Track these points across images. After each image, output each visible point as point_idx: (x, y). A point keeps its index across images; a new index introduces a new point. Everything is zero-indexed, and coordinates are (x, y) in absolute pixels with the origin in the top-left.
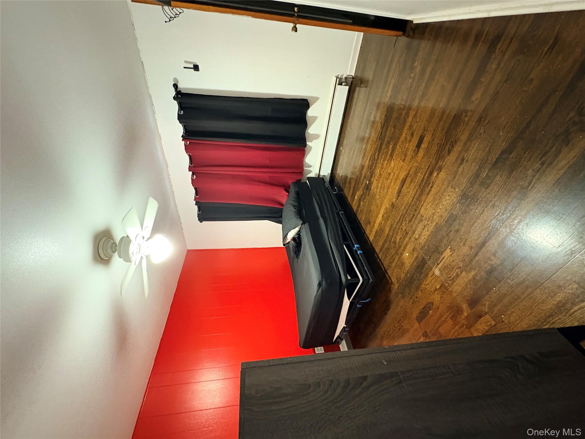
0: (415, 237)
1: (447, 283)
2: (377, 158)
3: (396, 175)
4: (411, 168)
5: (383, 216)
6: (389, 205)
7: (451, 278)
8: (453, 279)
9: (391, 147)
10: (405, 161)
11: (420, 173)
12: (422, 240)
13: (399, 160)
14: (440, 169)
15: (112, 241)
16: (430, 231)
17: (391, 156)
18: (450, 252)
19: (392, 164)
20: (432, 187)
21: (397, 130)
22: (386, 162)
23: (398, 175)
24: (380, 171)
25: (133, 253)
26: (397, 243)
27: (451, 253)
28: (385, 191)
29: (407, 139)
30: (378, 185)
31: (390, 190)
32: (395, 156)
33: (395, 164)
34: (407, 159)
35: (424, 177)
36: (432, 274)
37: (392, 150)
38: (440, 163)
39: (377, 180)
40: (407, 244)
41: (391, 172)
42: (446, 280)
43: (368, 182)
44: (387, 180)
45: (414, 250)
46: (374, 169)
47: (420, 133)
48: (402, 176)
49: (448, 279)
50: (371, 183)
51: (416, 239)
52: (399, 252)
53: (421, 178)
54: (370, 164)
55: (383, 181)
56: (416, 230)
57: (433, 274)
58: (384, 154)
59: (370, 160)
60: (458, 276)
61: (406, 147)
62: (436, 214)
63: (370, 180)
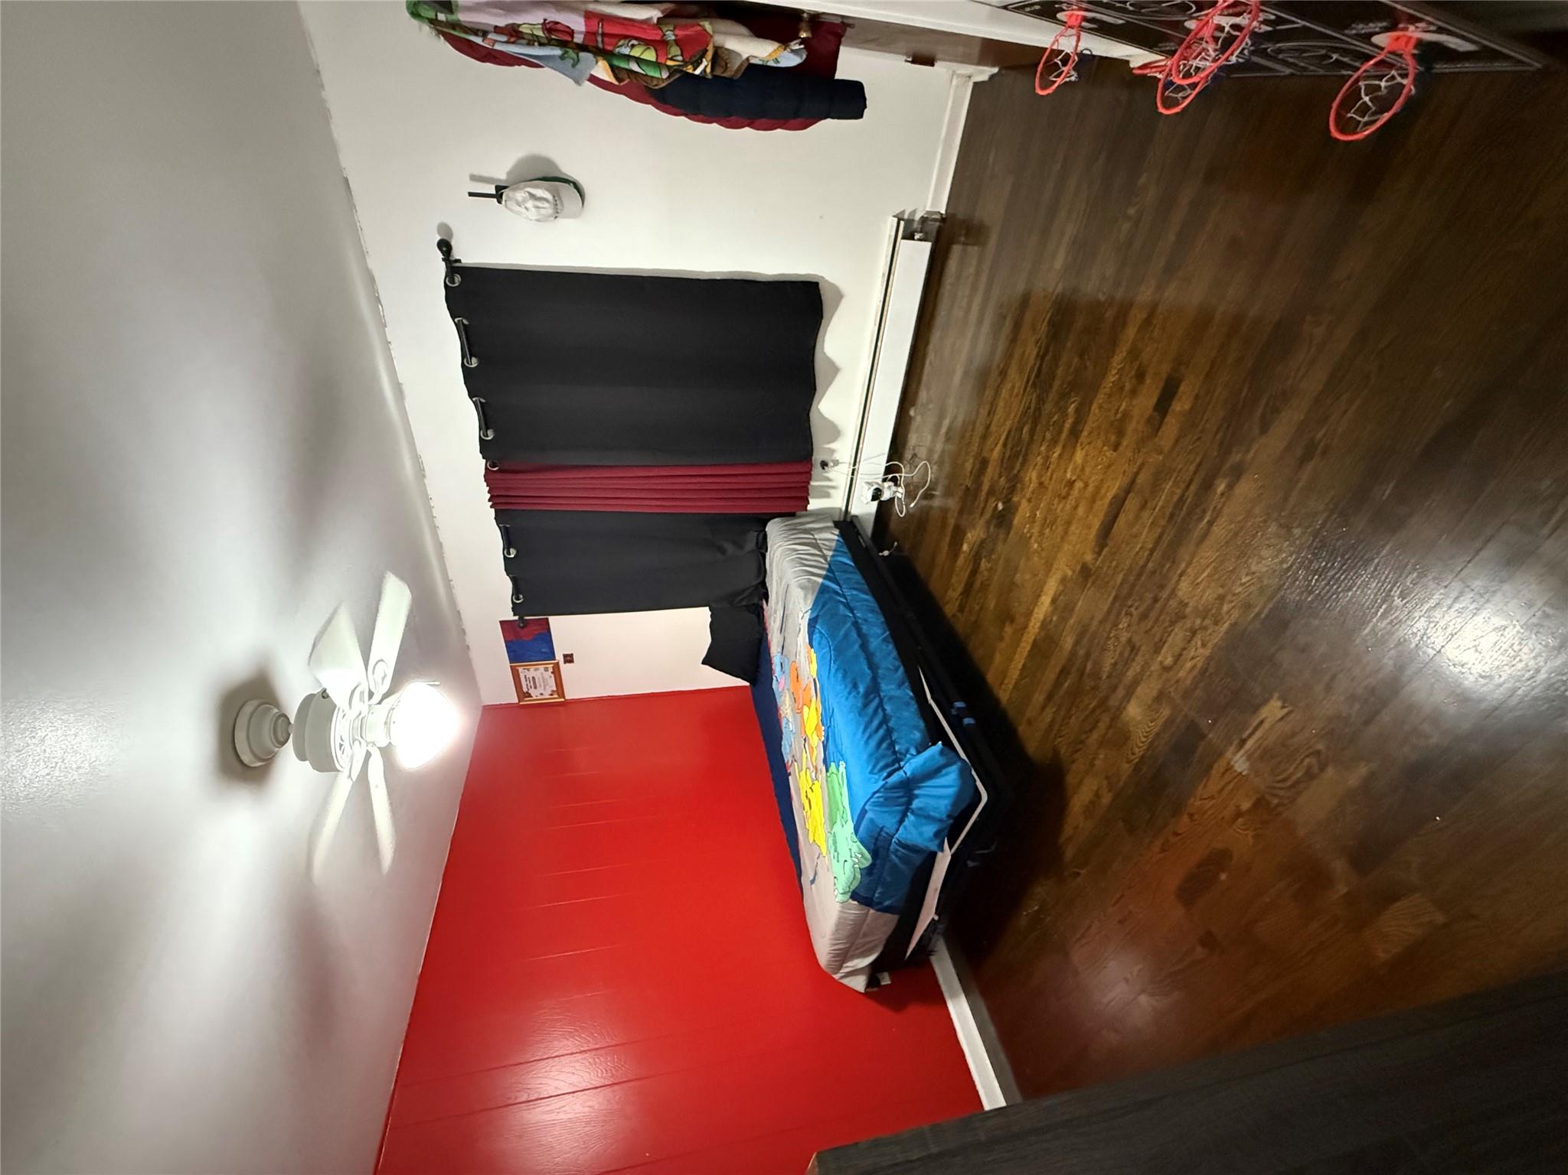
0: (1161, 663)
1: (1275, 796)
2: (1027, 440)
3: (1091, 488)
4: (1140, 469)
5: (1054, 601)
6: (1074, 571)
7: (1288, 783)
8: (1293, 786)
9: (1071, 409)
10: (1121, 448)
11: (1170, 483)
12: (1186, 672)
13: (1100, 443)
14: (1238, 472)
15: (276, 710)
16: (1210, 645)
17: (1075, 434)
18: (1283, 707)
19: (1079, 456)
20: (1211, 523)
21: (1088, 364)
22: (1058, 451)
23: (1098, 489)
24: (1040, 476)
25: (341, 745)
26: (1104, 677)
27: (1285, 711)
28: (1060, 530)
29: (1124, 386)
30: (1033, 516)
31: (1073, 528)
32: (1085, 433)
33: (1087, 455)
34: (1125, 443)
35: (1183, 495)
36: (1222, 770)
37: (1076, 418)
38: (1235, 458)
39: (1029, 500)
40: (1136, 683)
41: (1074, 478)
42: (1274, 788)
43: (1000, 506)
44: (1064, 501)
45: (1160, 697)
46: (1019, 471)
47: (1166, 368)
48: (1112, 490)
49: (1280, 785)
50: (1010, 509)
51: (1167, 669)
52: (1114, 702)
53: (1176, 498)
54: (1007, 455)
55: (1050, 504)
56: (1165, 643)
57: (1227, 770)
58: (1051, 428)
59: (1005, 445)
60: (1310, 776)
61: (1121, 409)
62: (1229, 597)
63: (1007, 502)
